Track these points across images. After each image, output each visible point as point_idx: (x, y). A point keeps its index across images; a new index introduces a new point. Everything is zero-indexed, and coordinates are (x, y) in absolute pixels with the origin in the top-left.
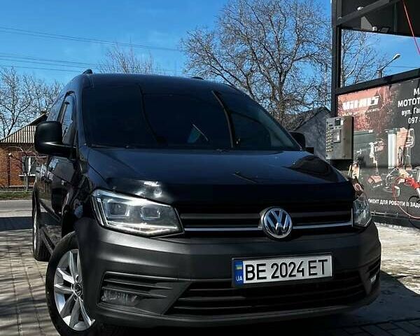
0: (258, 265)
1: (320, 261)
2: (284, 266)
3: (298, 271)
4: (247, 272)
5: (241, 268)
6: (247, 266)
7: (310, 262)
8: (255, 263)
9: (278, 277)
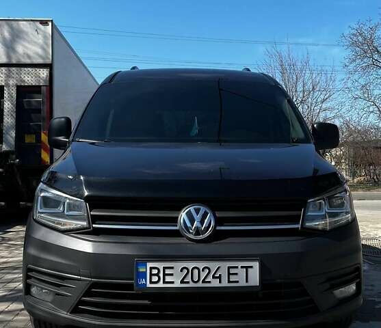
0: (164, 268)
1: (242, 267)
2: (196, 272)
3: (214, 277)
4: (151, 275)
5: (145, 270)
6: (151, 268)
7: (229, 268)
8: (161, 265)
9: (188, 282)
